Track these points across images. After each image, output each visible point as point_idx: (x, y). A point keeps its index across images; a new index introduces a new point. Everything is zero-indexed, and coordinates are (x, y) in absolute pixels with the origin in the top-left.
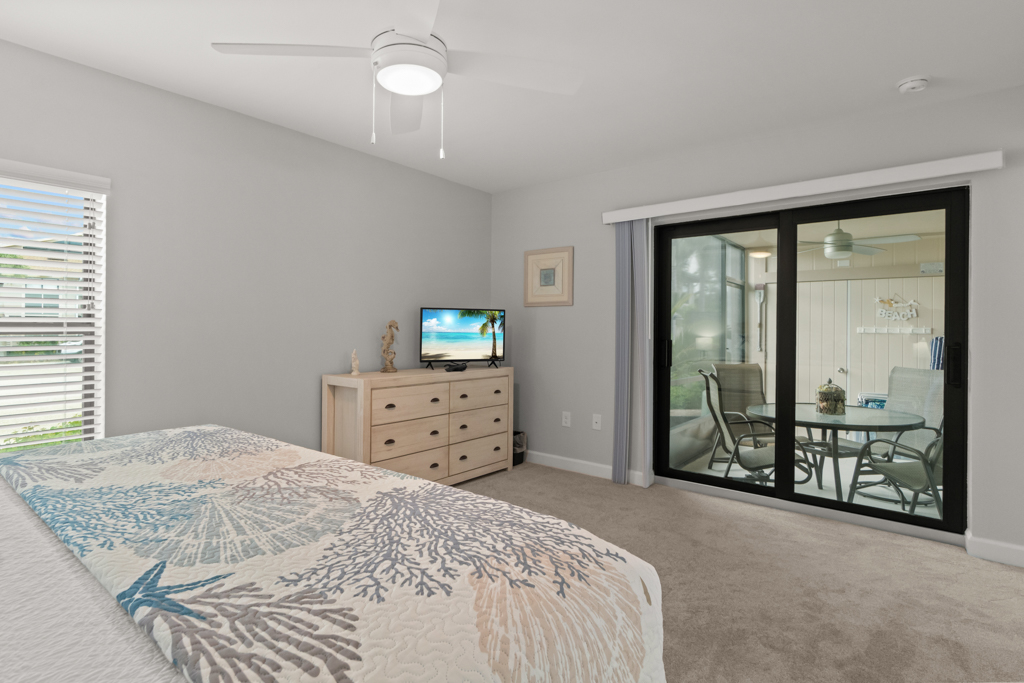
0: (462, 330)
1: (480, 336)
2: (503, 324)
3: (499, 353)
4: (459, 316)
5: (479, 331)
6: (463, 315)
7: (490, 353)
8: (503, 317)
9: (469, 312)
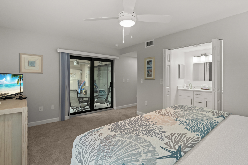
0: (12, 83)
1: (17, 84)
2: (23, 80)
3: (22, 91)
4: (11, 77)
5: (17, 83)
6: (13, 76)
7: (20, 91)
8: (23, 77)
9: (14, 75)
